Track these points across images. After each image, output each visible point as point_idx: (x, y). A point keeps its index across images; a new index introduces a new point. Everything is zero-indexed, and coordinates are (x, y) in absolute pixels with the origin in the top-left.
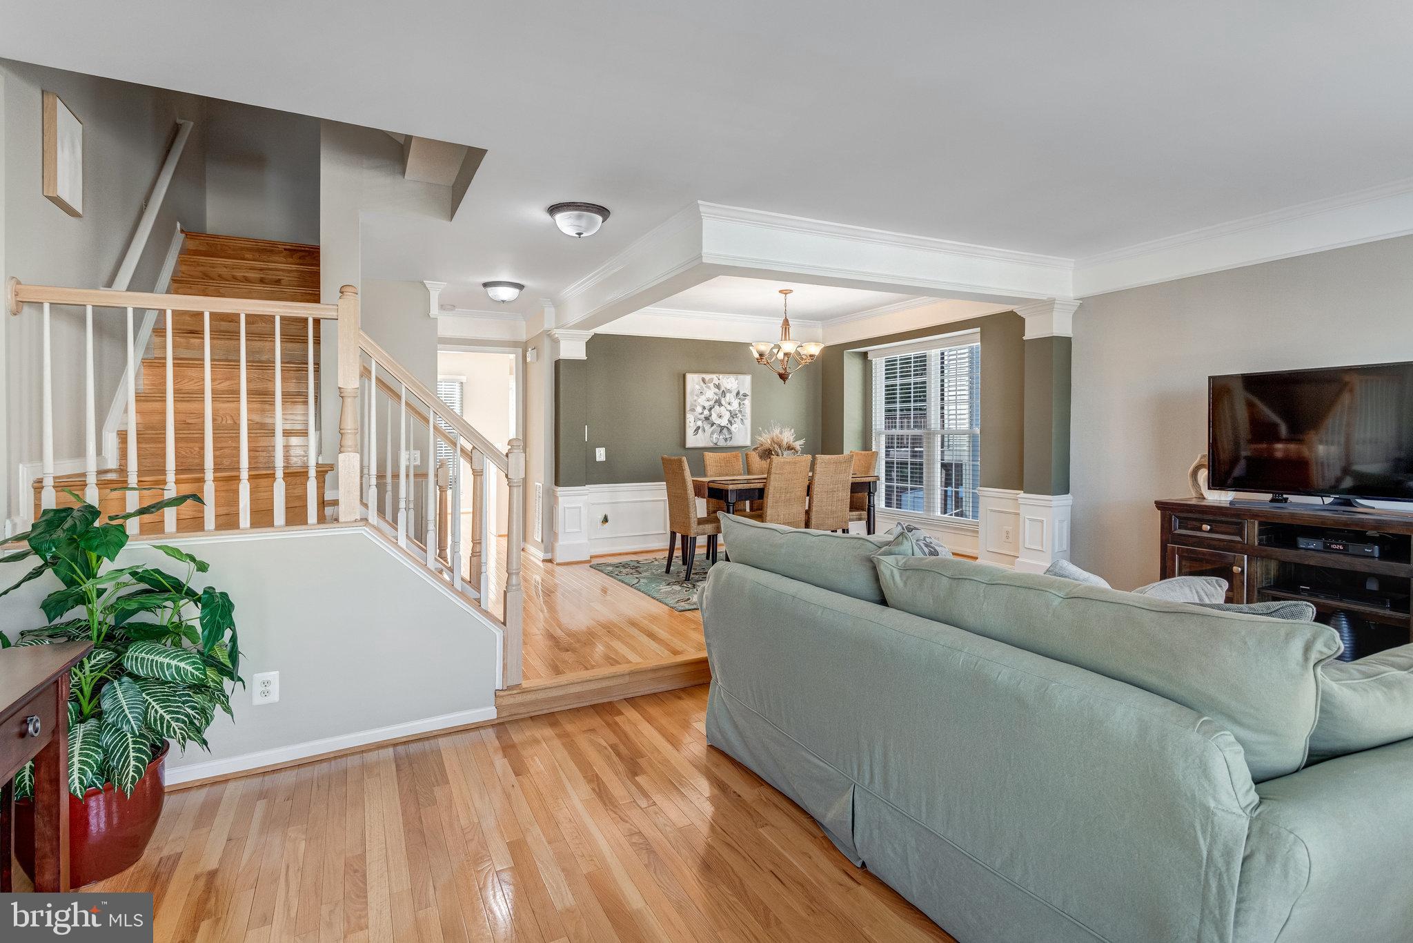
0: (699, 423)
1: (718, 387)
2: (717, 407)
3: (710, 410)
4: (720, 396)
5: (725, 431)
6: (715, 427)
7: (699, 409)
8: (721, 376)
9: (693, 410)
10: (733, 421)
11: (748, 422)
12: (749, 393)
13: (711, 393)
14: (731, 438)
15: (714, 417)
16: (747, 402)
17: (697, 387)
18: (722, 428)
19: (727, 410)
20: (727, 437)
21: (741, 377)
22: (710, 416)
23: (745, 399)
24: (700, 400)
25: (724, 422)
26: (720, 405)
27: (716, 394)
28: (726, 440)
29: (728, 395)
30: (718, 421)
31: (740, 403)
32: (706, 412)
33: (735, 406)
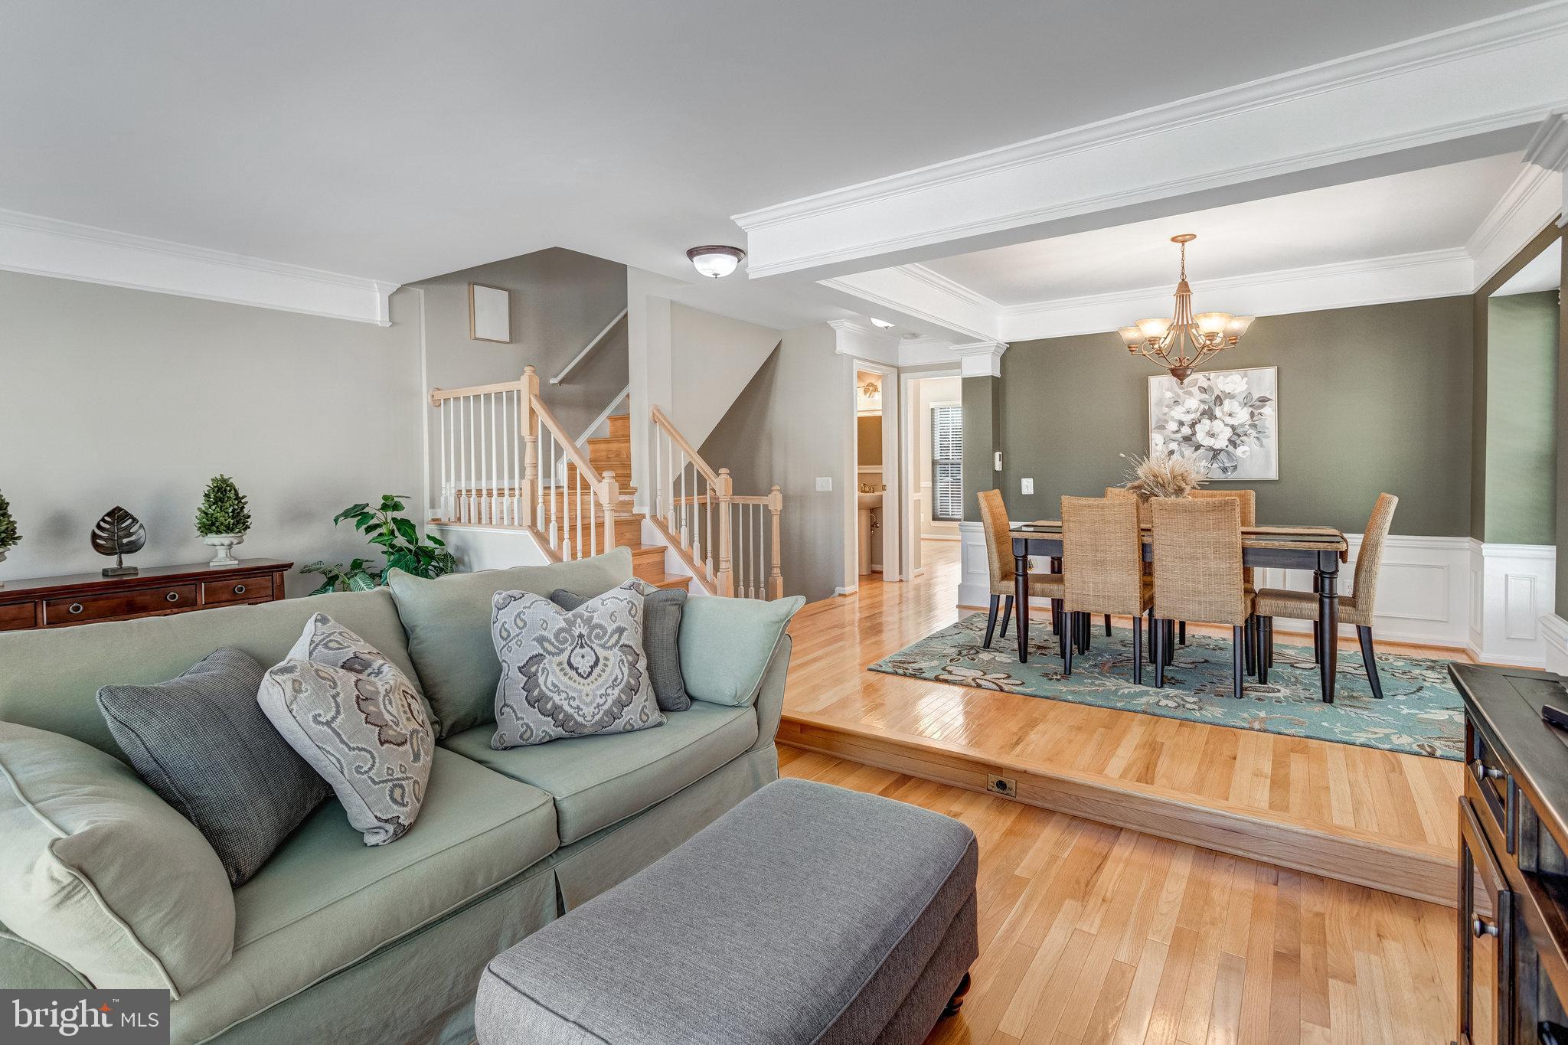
0: (1174, 446)
1: (1203, 390)
2: (1206, 421)
3: (1193, 426)
4: (1212, 404)
5: (1222, 456)
6: (1202, 450)
7: (1173, 426)
8: (1212, 375)
9: (1161, 427)
10: (1238, 442)
11: (1272, 442)
12: (1273, 395)
13: (1193, 403)
14: (1235, 467)
15: (1201, 437)
16: (1270, 411)
17: (1169, 395)
18: (1216, 453)
19: (1226, 425)
20: (1227, 465)
21: (1254, 373)
22: (1194, 434)
23: (1263, 407)
24: (1173, 413)
25: (1221, 443)
26: (1212, 417)
27: (1203, 402)
28: (1225, 470)
29: (1226, 402)
30: (1208, 442)
31: (1252, 415)
32: (1186, 431)
33: (1242, 416)
